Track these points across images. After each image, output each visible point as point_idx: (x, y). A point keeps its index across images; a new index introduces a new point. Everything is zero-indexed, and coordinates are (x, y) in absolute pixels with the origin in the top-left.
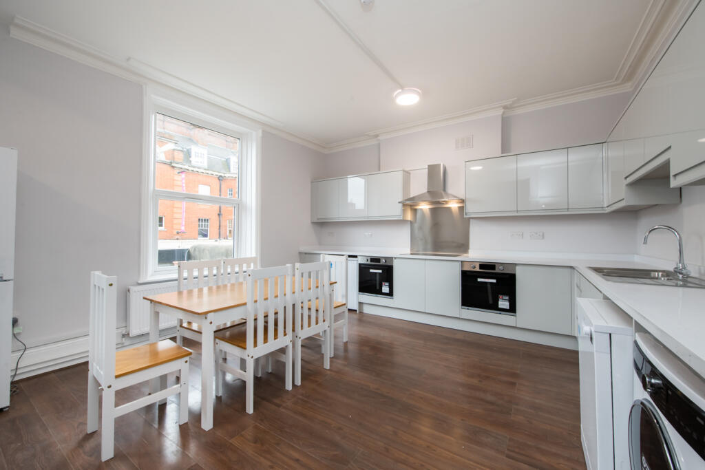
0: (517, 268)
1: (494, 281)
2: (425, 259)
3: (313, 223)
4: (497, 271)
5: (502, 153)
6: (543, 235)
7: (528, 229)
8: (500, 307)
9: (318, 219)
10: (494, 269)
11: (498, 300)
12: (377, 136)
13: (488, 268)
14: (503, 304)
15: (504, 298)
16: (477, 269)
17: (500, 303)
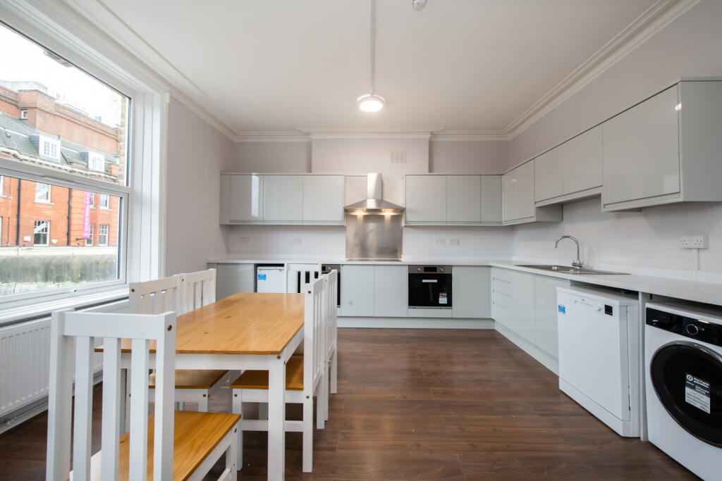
0: (453, 269)
1: (436, 281)
2: (374, 265)
3: (222, 226)
4: (438, 272)
5: (429, 172)
6: (459, 241)
7: (447, 237)
8: (440, 303)
9: (231, 221)
10: (436, 271)
11: (439, 297)
12: (308, 134)
13: (430, 270)
14: (443, 300)
15: (444, 294)
16: (422, 272)
17: (440, 299)
